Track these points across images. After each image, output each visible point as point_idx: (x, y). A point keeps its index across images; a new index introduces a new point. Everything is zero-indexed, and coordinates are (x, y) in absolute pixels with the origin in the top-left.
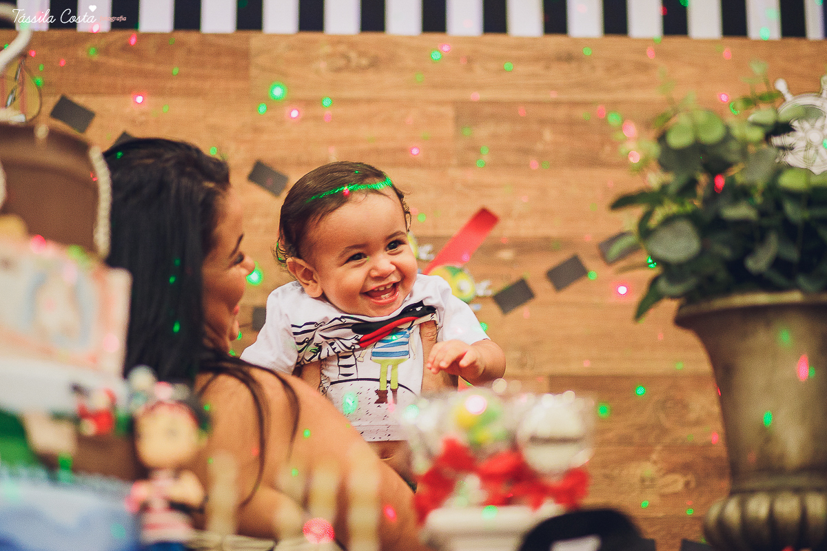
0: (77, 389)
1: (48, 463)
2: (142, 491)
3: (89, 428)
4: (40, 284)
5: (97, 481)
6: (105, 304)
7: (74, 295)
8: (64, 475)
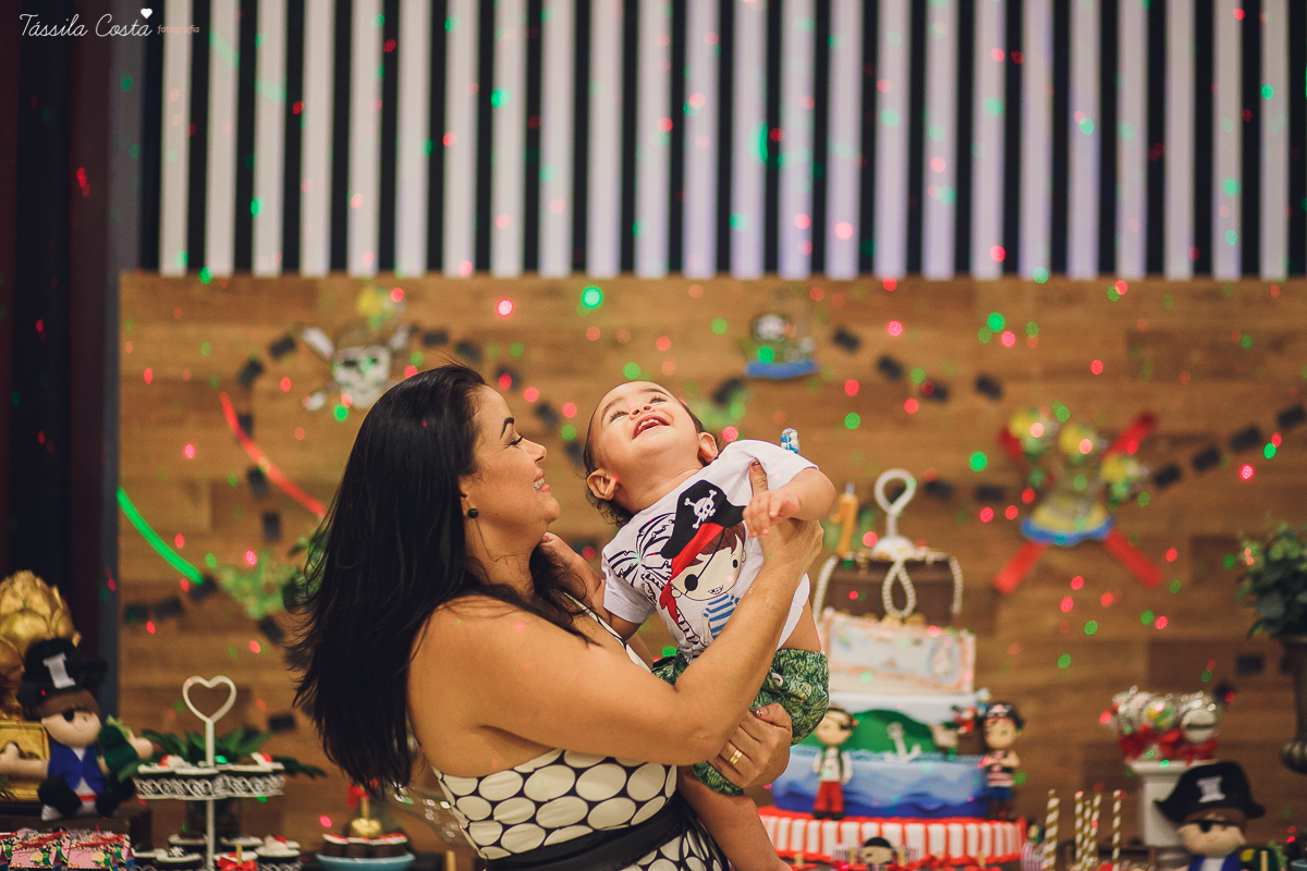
0: (955, 708)
1: (944, 751)
2: (989, 761)
3: (963, 730)
4: (934, 651)
5: (965, 758)
6: (963, 654)
7: (950, 654)
8: (951, 757)
